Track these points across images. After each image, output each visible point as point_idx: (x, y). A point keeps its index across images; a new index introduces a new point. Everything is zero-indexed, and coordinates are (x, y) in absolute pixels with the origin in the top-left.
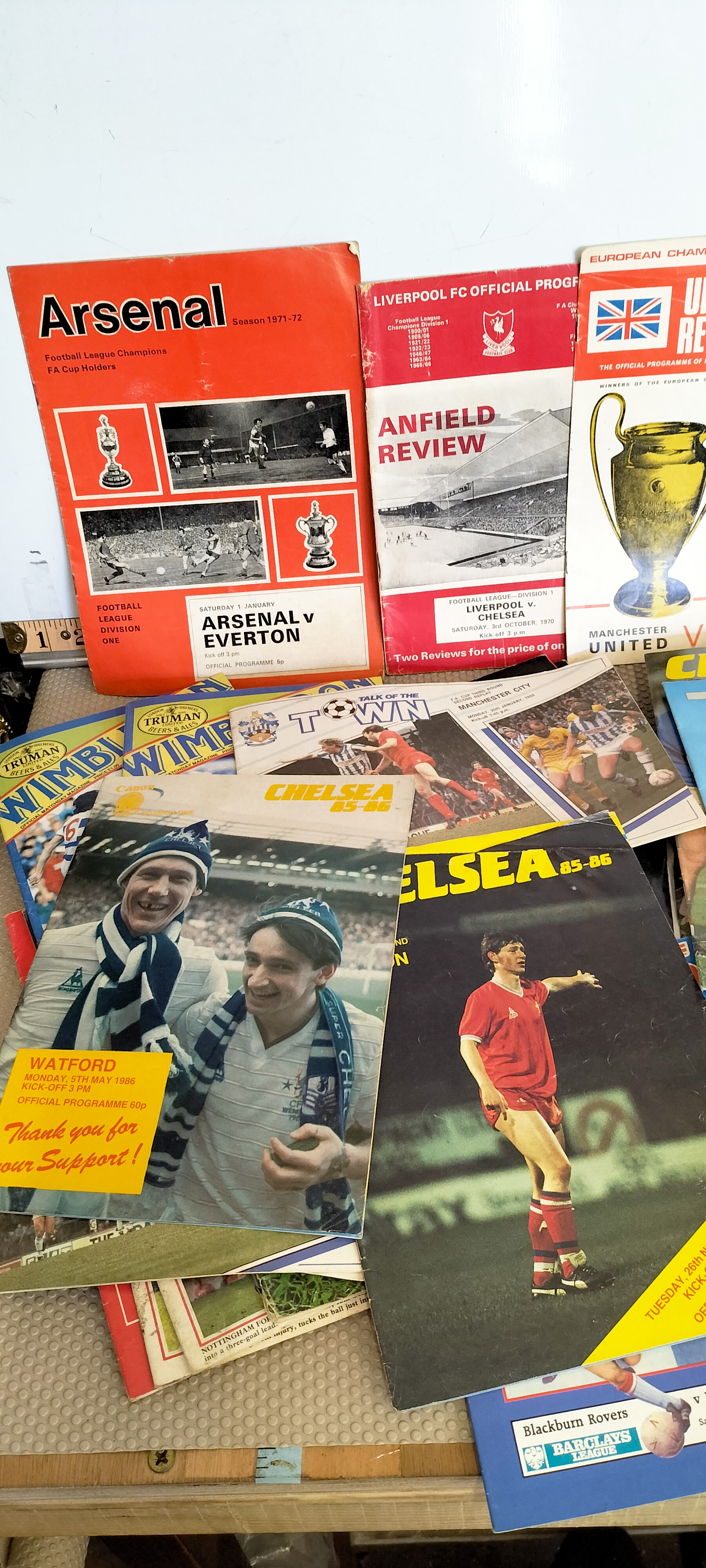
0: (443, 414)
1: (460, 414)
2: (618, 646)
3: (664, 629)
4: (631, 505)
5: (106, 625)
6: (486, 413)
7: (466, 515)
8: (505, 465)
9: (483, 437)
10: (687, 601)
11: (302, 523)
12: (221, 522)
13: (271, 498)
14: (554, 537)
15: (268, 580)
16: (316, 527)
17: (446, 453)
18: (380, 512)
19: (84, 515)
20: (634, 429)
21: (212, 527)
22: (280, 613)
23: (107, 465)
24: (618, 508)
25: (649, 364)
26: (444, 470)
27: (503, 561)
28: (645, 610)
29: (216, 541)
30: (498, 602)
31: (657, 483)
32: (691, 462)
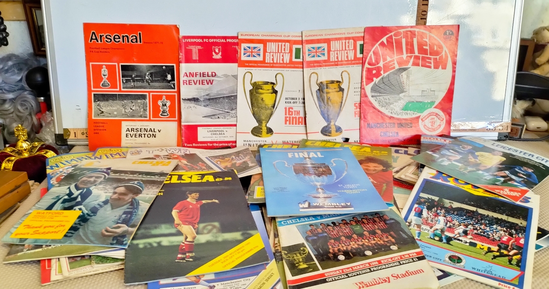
0: (202, 73)
1: (206, 73)
2: (252, 145)
3: (266, 141)
4: (255, 104)
5: (95, 128)
6: (214, 74)
7: (208, 103)
8: (219, 89)
9: (213, 81)
10: (272, 134)
11: (160, 102)
12: (135, 100)
13: (151, 94)
14: (233, 112)
15: (148, 118)
16: (164, 104)
17: (202, 84)
18: (183, 99)
19: (94, 95)
20: (255, 82)
21: (132, 101)
22: (151, 129)
23: (104, 80)
24: (252, 104)
25: (258, 64)
26: (202, 89)
27: (218, 117)
28: (260, 135)
29: (133, 105)
30: (217, 130)
31: (262, 99)
32: (272, 93)
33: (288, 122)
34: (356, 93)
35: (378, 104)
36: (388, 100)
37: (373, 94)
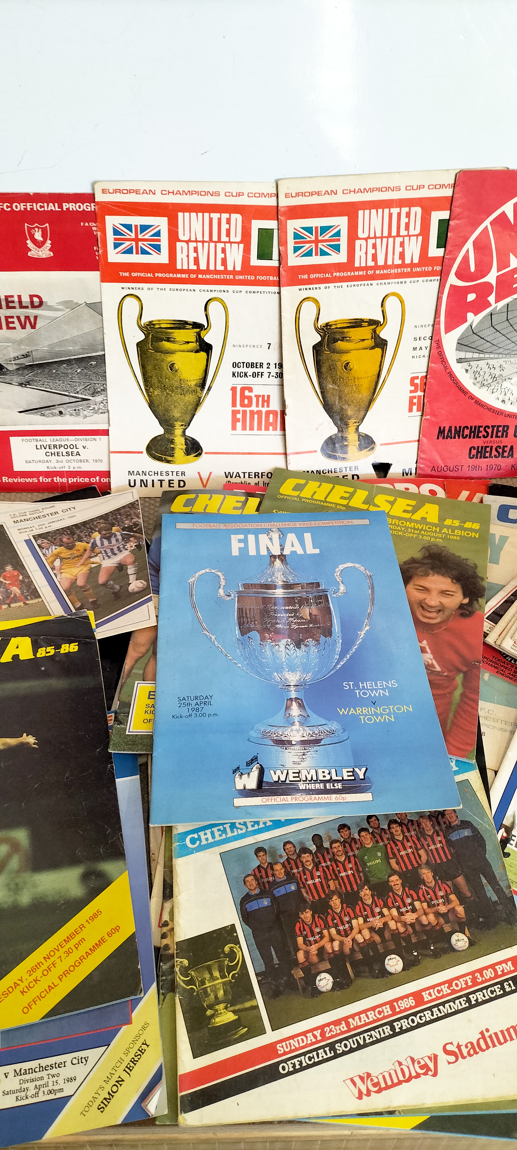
1: (16, 299)
2: (150, 483)
3: (183, 473)
4: (154, 380)
6: (36, 299)
7: (29, 375)
8: (56, 341)
9: (36, 318)
10: (200, 454)
14: (99, 398)
17: (8, 328)
20: (151, 323)
24: (145, 380)
25: (156, 275)
26: (8, 340)
27: (61, 413)
28: (169, 458)
30: (60, 443)
31: (173, 364)
32: (197, 351)
33: (239, 425)
34: (418, 353)
35: (472, 381)
36: (498, 369)
37: (462, 355)
